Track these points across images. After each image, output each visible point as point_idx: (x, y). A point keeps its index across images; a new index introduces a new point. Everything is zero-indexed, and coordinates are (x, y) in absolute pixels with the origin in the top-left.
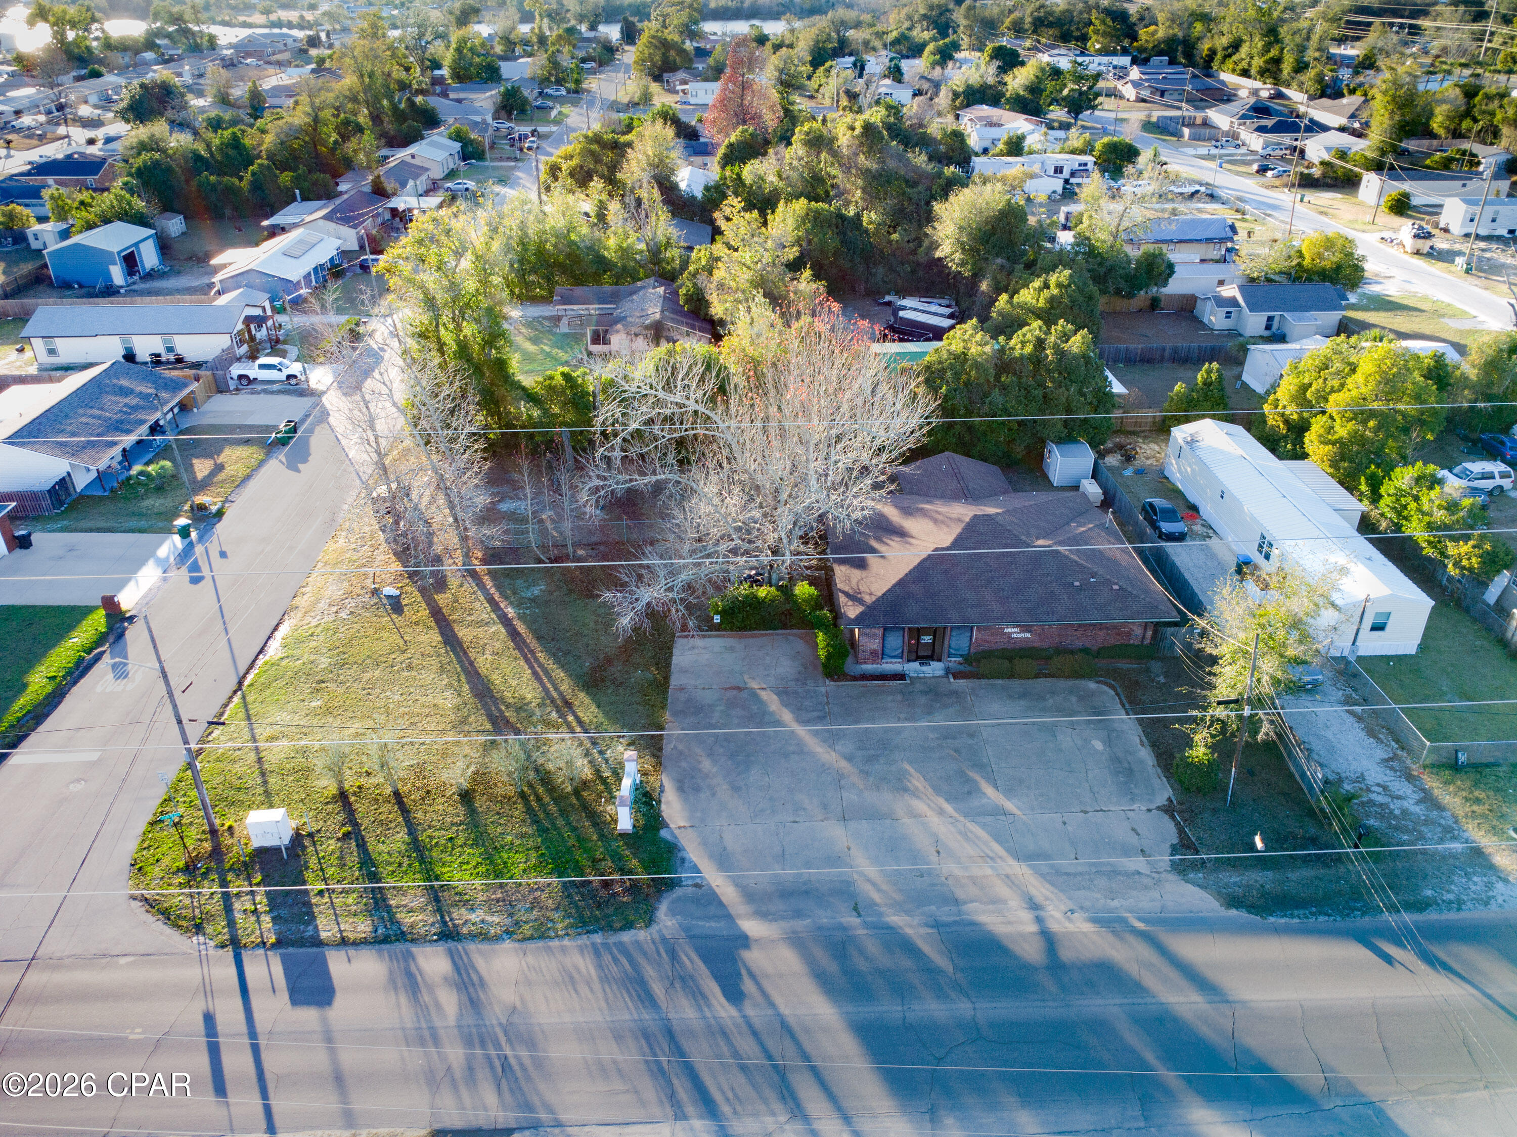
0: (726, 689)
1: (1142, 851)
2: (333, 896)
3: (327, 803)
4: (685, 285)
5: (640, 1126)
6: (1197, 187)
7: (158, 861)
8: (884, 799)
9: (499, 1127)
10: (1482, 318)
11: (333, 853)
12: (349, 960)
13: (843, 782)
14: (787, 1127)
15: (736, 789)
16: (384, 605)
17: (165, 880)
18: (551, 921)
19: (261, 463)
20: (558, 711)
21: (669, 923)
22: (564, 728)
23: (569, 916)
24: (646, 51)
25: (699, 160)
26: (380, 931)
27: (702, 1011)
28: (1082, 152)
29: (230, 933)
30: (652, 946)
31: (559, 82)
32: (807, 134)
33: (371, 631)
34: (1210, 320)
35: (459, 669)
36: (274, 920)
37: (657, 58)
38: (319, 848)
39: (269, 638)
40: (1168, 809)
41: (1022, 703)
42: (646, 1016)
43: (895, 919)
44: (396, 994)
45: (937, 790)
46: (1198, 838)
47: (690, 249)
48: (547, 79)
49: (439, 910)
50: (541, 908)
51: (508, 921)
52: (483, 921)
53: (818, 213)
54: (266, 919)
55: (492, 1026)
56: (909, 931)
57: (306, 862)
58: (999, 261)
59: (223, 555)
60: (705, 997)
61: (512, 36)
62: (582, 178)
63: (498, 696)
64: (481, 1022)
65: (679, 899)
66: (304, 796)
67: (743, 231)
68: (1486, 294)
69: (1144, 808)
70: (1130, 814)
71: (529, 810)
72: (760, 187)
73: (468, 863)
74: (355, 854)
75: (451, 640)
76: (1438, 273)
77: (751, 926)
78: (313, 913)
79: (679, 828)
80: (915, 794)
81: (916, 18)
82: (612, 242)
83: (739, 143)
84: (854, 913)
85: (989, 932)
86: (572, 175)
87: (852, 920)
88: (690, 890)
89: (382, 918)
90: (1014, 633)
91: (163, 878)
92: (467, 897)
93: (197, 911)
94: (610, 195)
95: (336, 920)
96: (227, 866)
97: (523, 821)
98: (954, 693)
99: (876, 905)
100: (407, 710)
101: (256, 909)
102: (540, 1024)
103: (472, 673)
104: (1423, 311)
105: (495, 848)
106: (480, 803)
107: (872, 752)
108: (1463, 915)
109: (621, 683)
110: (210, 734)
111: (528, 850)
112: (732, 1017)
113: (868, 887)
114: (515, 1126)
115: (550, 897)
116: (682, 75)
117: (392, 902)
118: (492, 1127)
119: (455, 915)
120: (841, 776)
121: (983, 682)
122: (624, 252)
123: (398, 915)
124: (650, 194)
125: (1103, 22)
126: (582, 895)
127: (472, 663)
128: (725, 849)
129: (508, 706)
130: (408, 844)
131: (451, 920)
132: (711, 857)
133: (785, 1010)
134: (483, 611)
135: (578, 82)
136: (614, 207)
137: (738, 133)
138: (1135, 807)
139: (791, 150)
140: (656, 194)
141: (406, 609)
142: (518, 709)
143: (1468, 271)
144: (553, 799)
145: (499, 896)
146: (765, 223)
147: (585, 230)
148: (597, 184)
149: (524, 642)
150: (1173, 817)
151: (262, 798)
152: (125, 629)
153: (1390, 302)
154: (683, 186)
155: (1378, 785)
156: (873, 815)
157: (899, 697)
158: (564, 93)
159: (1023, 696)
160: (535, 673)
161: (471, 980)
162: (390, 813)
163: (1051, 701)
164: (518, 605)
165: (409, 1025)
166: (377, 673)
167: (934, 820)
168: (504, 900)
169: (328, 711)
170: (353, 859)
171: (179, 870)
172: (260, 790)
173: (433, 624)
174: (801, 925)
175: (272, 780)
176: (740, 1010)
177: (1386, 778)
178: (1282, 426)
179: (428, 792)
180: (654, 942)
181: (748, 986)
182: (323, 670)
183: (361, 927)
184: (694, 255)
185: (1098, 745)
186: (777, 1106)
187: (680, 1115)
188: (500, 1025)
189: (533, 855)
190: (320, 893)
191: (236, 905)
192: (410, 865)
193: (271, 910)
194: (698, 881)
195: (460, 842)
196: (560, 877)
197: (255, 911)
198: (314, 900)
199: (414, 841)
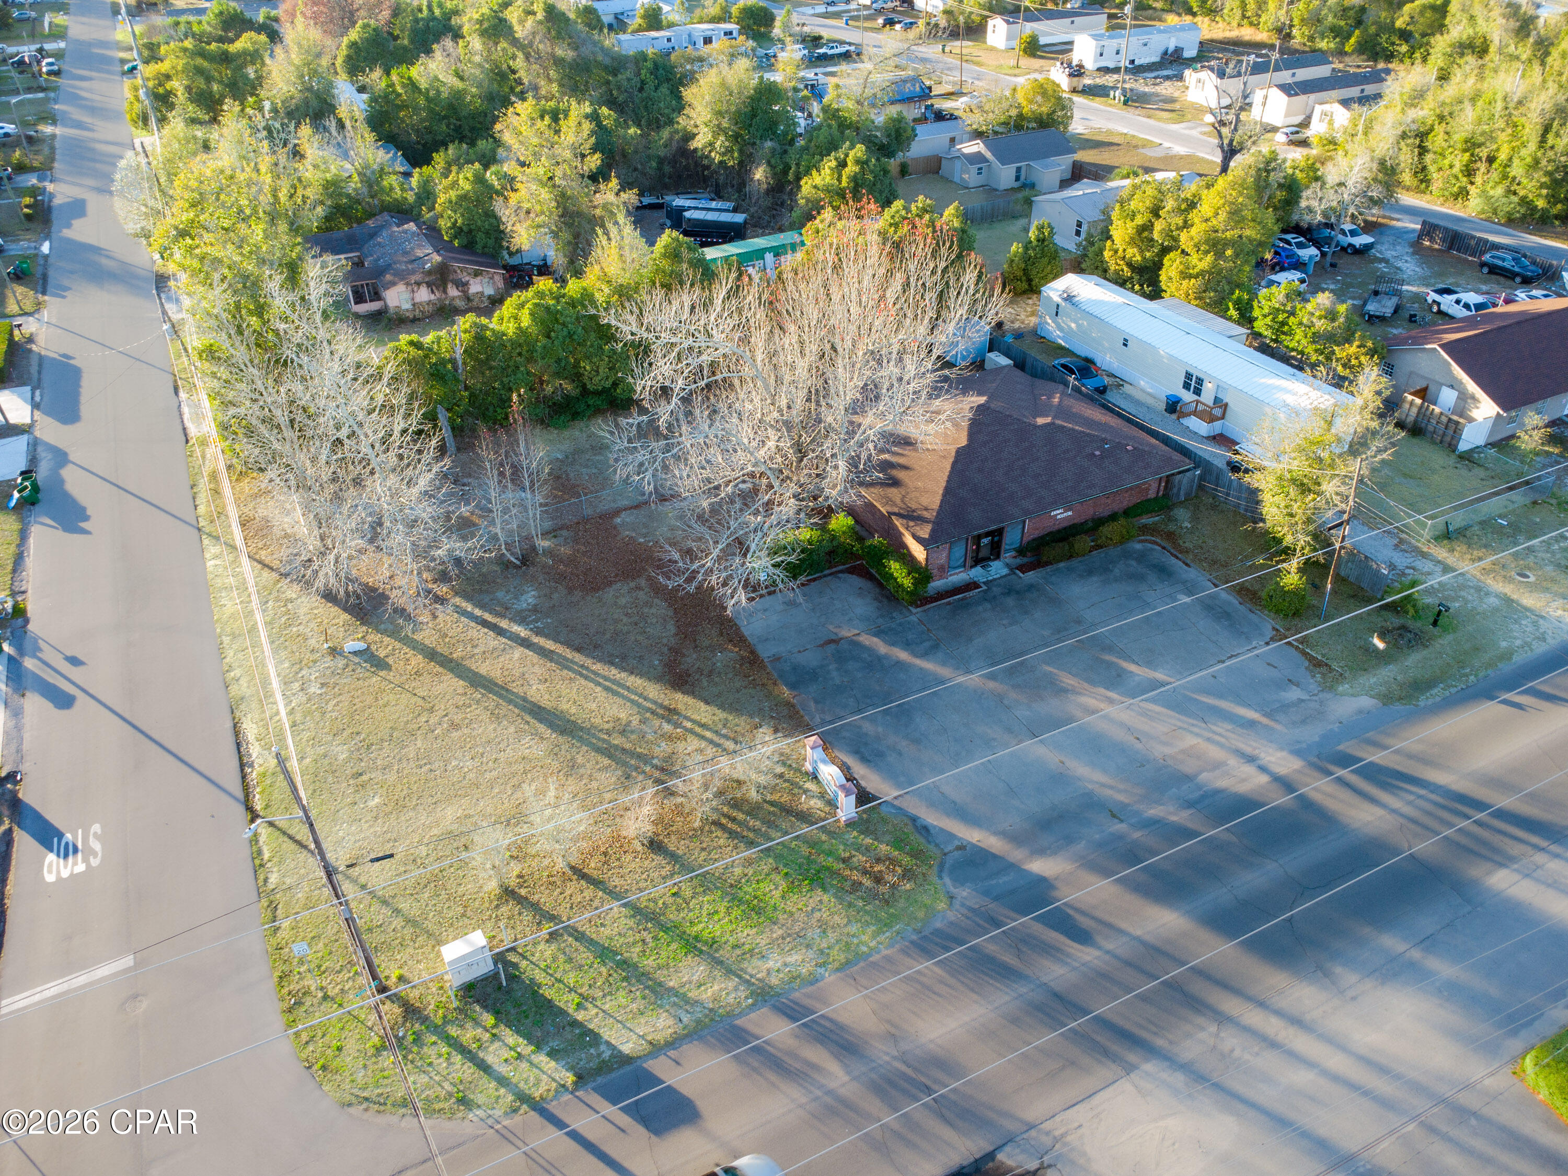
0: (822, 646)
1: (1289, 680)
2: (599, 1003)
3: (497, 906)
5: (1101, 1093)
6: (847, 48)
7: (339, 1049)
8: (1051, 706)
9: (977, 1156)
10: (1166, 144)
11: (555, 959)
12: (678, 1063)
13: (1006, 702)
14: (1222, 1035)
15: (917, 741)
16: (359, 664)
17: (371, 1068)
18: (853, 936)
19: (23, 535)
20: (669, 721)
21: (965, 894)
22: (690, 738)
23: (868, 924)
26: (685, 1020)
27: (1067, 963)
28: (721, 20)
29: (510, 1091)
30: (968, 922)
32: (481, 23)
33: (369, 700)
34: (962, 179)
35: (517, 711)
36: (552, 1054)
38: (534, 959)
39: (238, 745)
40: (1281, 638)
41: (1091, 579)
42: (1023, 990)
43: (1155, 811)
44: (761, 1074)
45: (1092, 682)
46: (1323, 656)
49: (729, 972)
50: (833, 927)
51: (811, 954)
52: (786, 965)
54: (542, 1059)
55: (888, 1063)
56: (1174, 818)
57: (532, 980)
58: (768, 144)
59: (74, 661)
60: (1058, 950)
63: (587, 725)
64: (874, 1065)
66: (460, 910)
67: (533, 142)
68: (1151, 122)
69: (1262, 643)
70: (1256, 651)
71: (732, 834)
73: (716, 912)
74: (582, 949)
75: (477, 681)
76: (1102, 107)
77: (1040, 866)
78: (591, 1031)
79: (895, 798)
80: (1074, 691)
83: (362, 41)
84: (1116, 821)
85: (1236, 795)
87: (1119, 827)
88: (956, 854)
89: (675, 1004)
90: (1061, 514)
91: (365, 1066)
92: (747, 947)
93: (447, 1085)
95: (624, 1026)
96: (439, 1022)
97: (736, 847)
98: (1031, 587)
99: (1128, 805)
100: (495, 773)
101: (519, 1054)
102: (931, 1041)
103: (537, 712)
104: (1119, 145)
105: (731, 886)
106: (672, 844)
109: (711, 672)
110: (266, 880)
111: (768, 875)
112: (1097, 958)
113: (1109, 792)
114: (991, 1148)
115: (832, 914)
117: (671, 984)
118: (972, 1159)
119: (749, 970)
120: (1000, 698)
121: (1049, 568)
123: (690, 995)
124: (351, 112)
126: (862, 898)
127: (525, 699)
128: (954, 803)
129: (608, 733)
130: (633, 916)
131: (751, 976)
132: (948, 815)
133: (1138, 932)
134: (490, 640)
137: (359, 28)
138: (1254, 644)
141: (390, 661)
142: (623, 732)
143: (1125, 103)
144: (748, 813)
145: (780, 932)
149: (567, 659)
150: (1290, 644)
151: (409, 931)
152: (14, 794)
153: (1087, 140)
155: (1407, 567)
156: (1057, 723)
157: (988, 605)
159: (1090, 572)
160: (607, 689)
161: (826, 1028)
162: (582, 892)
163: (1116, 570)
164: (521, 618)
165: (804, 1100)
166: (419, 743)
167: (1110, 710)
168: (789, 935)
169: (400, 806)
170: (584, 956)
171: (379, 1050)
172: (398, 922)
173: (440, 670)
174: (1080, 847)
175: (404, 906)
176: (1099, 948)
177: (1409, 561)
178: (1125, 269)
179: (605, 854)
180: (968, 918)
181: (1084, 922)
182: (347, 760)
183: (661, 1023)
185: (1184, 599)
186: (1200, 1020)
187: (1130, 1068)
188: (894, 1058)
189: (778, 878)
190: (579, 1006)
191: (490, 1059)
192: (655, 938)
193: (539, 1048)
194: (957, 843)
195: (688, 893)
196: (825, 890)
197: (520, 1056)
198: (580, 1016)
199: (636, 910)
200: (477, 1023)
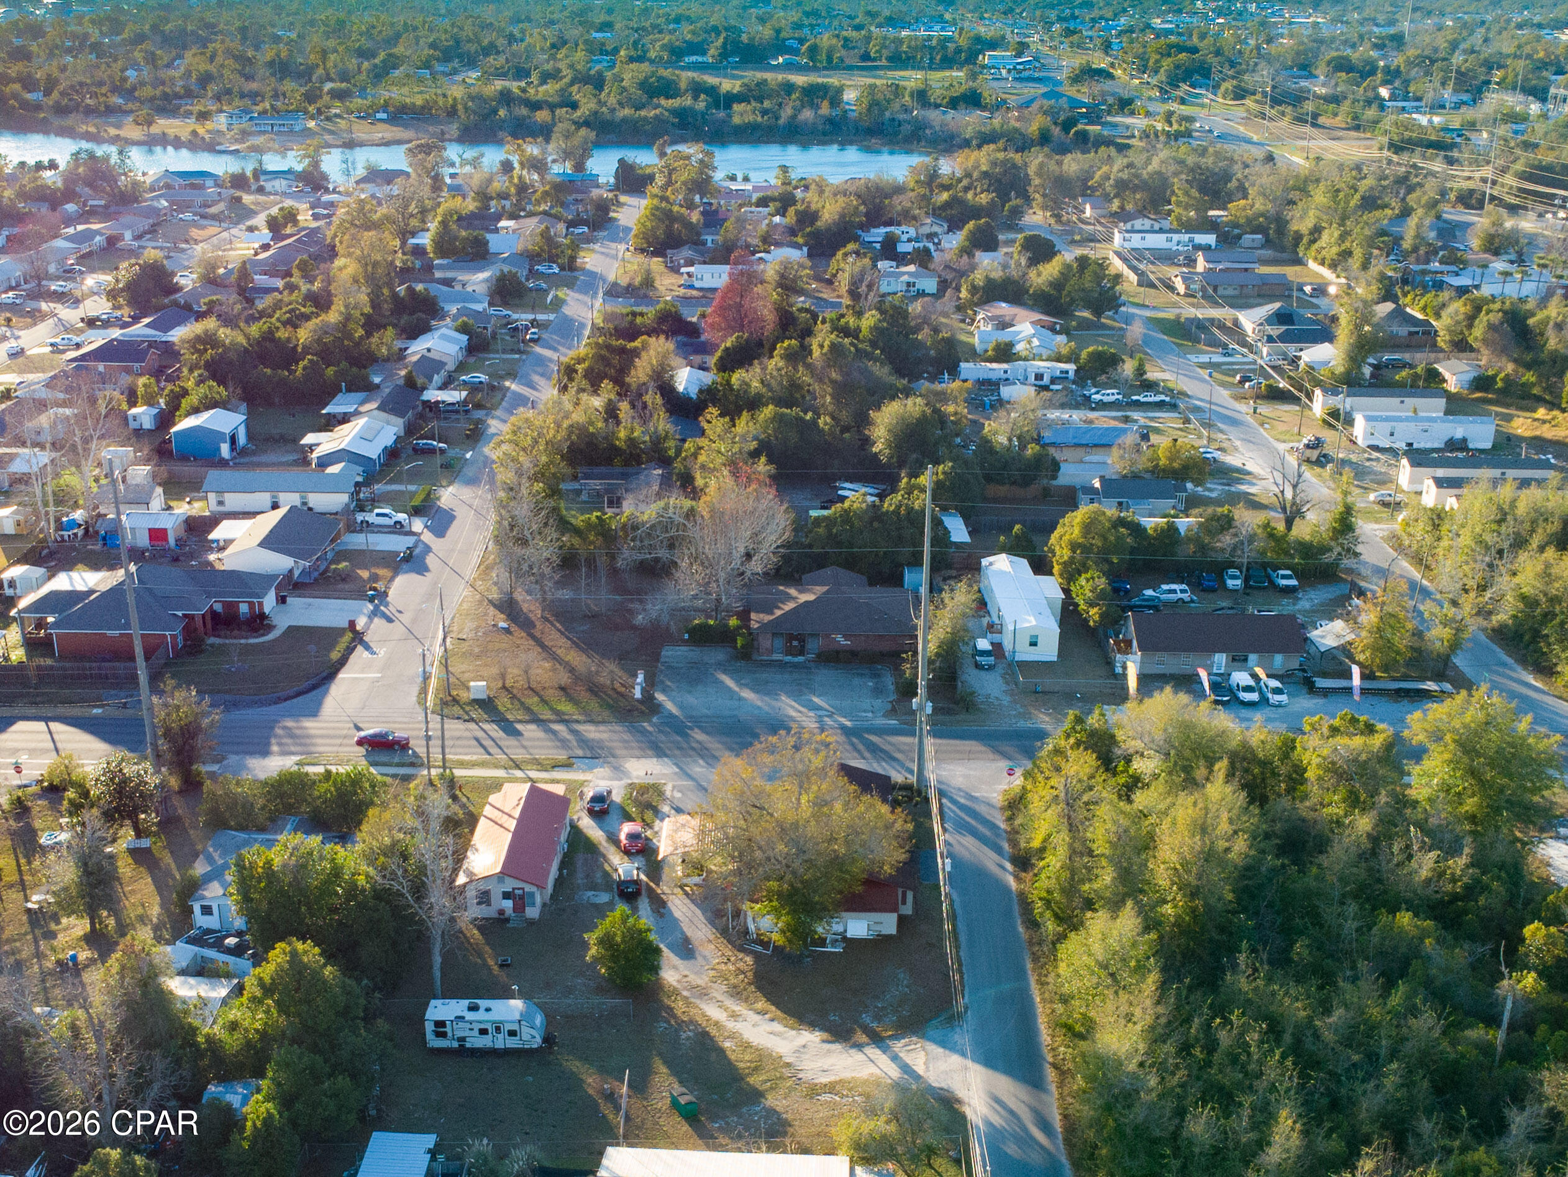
2: (512, 711)
3: (499, 689)
4: (677, 465)
6: (1162, 398)
11: (507, 702)
12: (524, 726)
16: (501, 630)
18: (605, 717)
21: (658, 721)
23: (614, 719)
24: (648, 224)
25: (697, 359)
28: (1068, 360)
31: (552, 259)
32: (786, 349)
35: (548, 654)
37: (660, 232)
38: (500, 700)
41: (840, 671)
46: (899, 708)
47: (684, 441)
48: (539, 255)
49: (558, 716)
50: (602, 716)
51: (589, 719)
52: (578, 718)
53: (783, 415)
54: (485, 716)
57: (496, 704)
58: (914, 456)
61: (489, 190)
62: (594, 380)
63: (571, 663)
65: (662, 716)
67: (718, 430)
69: (880, 702)
70: (873, 702)
72: (745, 392)
73: (568, 706)
74: (517, 702)
75: (541, 645)
76: (1308, 476)
78: (504, 715)
81: (975, 175)
82: (622, 434)
83: (734, 347)
86: (585, 376)
88: (667, 714)
90: (842, 640)
92: (570, 713)
94: (619, 394)
95: (515, 716)
96: (462, 704)
103: (555, 656)
105: (579, 702)
106: (570, 691)
107: (758, 683)
111: (594, 703)
115: (605, 714)
116: (686, 252)
119: (565, 717)
121: (823, 663)
122: (631, 441)
124: (653, 398)
125: (1187, 193)
126: (620, 714)
127: (554, 653)
130: (540, 701)
135: (573, 259)
136: (624, 406)
137: (733, 338)
139: (773, 362)
140: (659, 400)
141: (513, 632)
143: (1332, 476)
146: (734, 426)
147: (600, 425)
148: (606, 384)
150: (892, 703)
152: (362, 637)
154: (681, 388)
157: (781, 672)
158: (557, 271)
159: (842, 669)
161: (577, 732)
162: (529, 693)
163: (855, 671)
168: (586, 714)
173: (532, 641)
179: (545, 687)
183: (526, 718)
184: (686, 445)
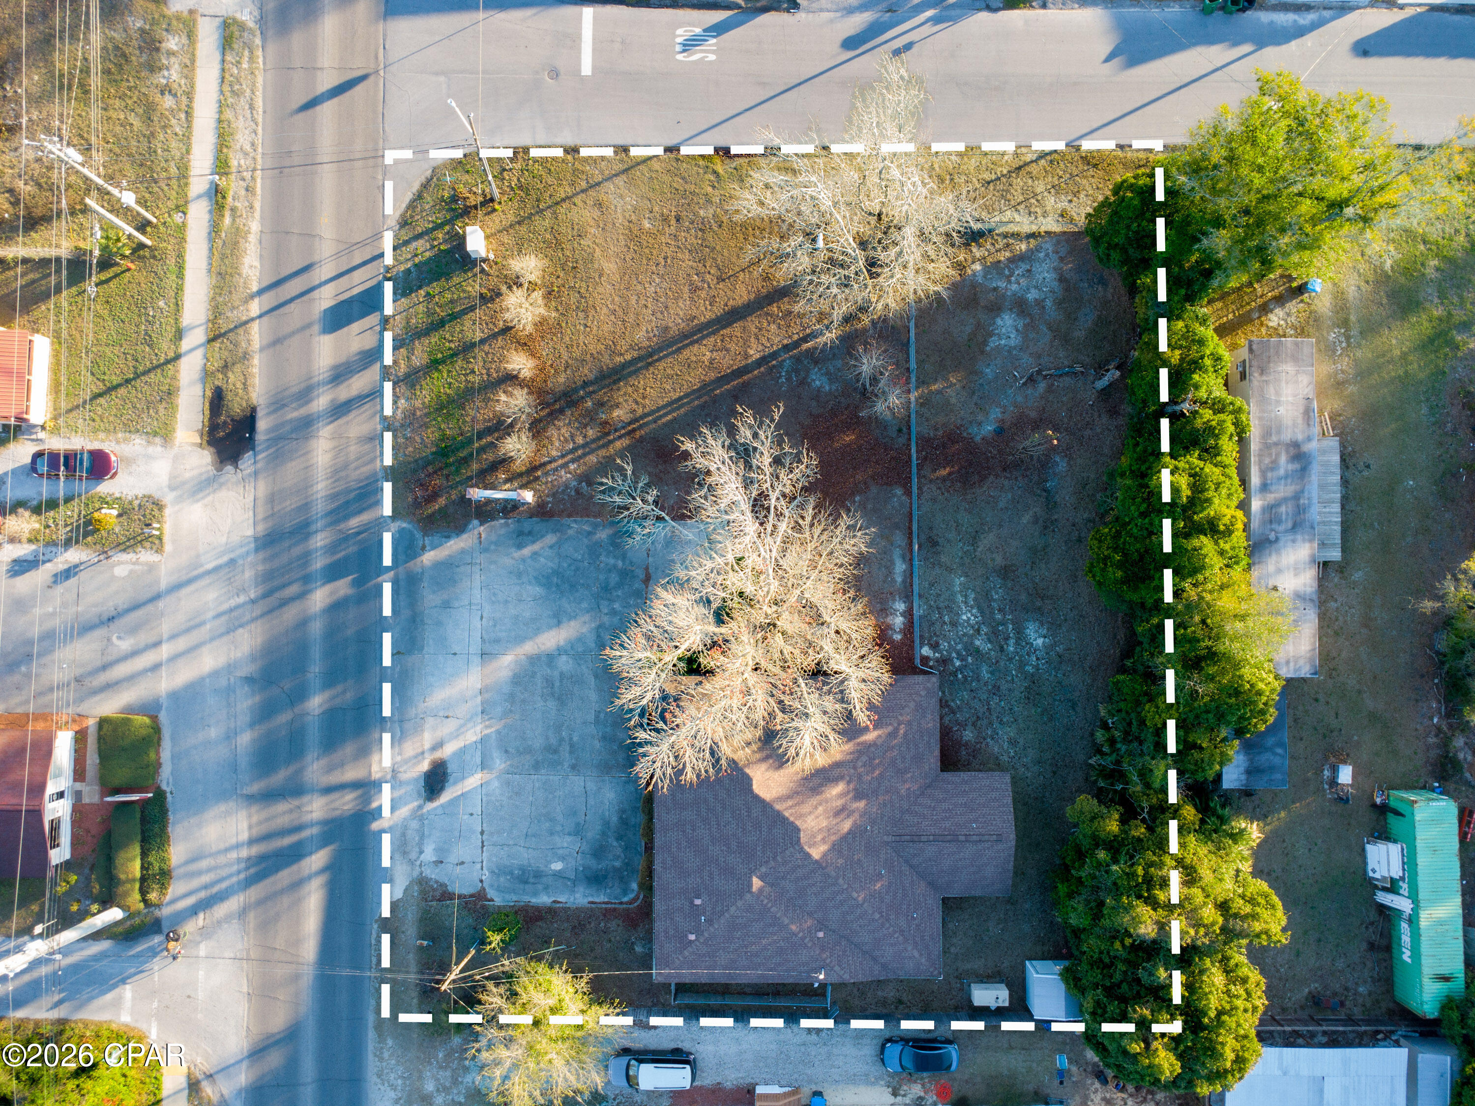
0: (647, 569)
1: (442, 862)
2: (425, 303)
7: (467, 172)
11: (464, 291)
17: (448, 184)
38: (470, 280)
40: (480, 895)
41: (615, 819)
45: (510, 728)
49: (408, 376)
50: (407, 442)
54: (409, 266)
55: (317, 426)
57: (456, 276)
64: (320, 421)
65: (412, 534)
69: (484, 878)
70: (479, 866)
73: (450, 388)
79: (480, 534)
80: (508, 710)
88: (421, 543)
91: (450, 182)
92: (418, 393)
93: (419, 216)
95: (405, 311)
96: (455, 223)
97: (490, 420)
98: (629, 765)
105: (463, 404)
107: (557, 684)
108: (371, 1057)
111: (460, 428)
114: (256, 451)
115: (415, 447)
117: (417, 344)
128: (458, 566)
130: (470, 342)
132: (451, 556)
138: (486, 871)
150: (471, 896)
170: (457, 307)
171: (456, 190)
185: (557, 866)
189: (455, 432)
190: (428, 294)
191: (421, 242)
192: (450, 349)
193: (416, 265)
194: (428, 548)
195: (470, 378)
196: (433, 453)
197: (416, 255)
198: (422, 292)
199: (473, 345)
200: (445, 241)
